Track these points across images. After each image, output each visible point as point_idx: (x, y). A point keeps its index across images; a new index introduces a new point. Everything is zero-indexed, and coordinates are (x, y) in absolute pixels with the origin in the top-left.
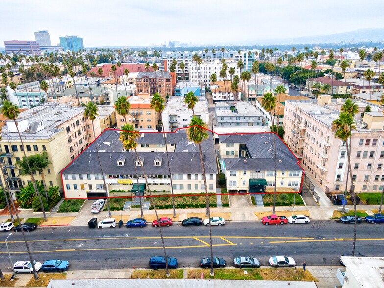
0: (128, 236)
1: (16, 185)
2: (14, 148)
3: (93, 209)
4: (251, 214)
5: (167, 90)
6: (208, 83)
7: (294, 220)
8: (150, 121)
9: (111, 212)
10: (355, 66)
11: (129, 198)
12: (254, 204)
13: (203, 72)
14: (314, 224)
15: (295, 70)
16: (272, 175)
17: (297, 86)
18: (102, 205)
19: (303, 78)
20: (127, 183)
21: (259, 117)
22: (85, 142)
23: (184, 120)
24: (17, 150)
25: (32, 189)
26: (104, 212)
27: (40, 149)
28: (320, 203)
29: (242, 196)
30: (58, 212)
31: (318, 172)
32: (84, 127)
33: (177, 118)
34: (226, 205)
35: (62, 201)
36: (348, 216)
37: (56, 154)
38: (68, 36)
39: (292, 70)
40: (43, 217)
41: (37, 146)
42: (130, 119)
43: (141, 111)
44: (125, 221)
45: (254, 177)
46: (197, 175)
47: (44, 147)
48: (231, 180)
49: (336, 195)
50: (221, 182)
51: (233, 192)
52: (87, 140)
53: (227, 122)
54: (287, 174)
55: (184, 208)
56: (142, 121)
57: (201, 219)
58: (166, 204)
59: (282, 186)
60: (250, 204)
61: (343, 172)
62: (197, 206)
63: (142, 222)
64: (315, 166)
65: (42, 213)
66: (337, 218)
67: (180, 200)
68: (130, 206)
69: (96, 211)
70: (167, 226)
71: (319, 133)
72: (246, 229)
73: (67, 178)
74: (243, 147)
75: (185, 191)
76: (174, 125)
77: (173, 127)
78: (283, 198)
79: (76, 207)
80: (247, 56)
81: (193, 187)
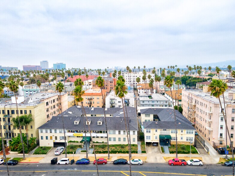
0: (76, 170)
1: (10, 136)
2: (13, 112)
3: (56, 152)
4: (161, 158)
5: (111, 88)
6: (135, 85)
7: (191, 163)
8: (99, 103)
9: (67, 155)
10: (226, 77)
11: (80, 146)
12: (163, 151)
13: (133, 79)
14: (206, 166)
15: (189, 78)
16: (174, 133)
17: (190, 87)
18: (62, 150)
19: (194, 82)
20: (80, 135)
21: (166, 102)
22: (57, 113)
23: (119, 102)
24: (14, 113)
25: (19, 138)
26: (63, 154)
27: (28, 113)
28: (209, 153)
29: (155, 147)
30: (33, 154)
31: (206, 132)
32: (58, 104)
33: (115, 100)
34: (144, 152)
35: (37, 147)
36: (230, 161)
37: (37, 116)
38: (58, 63)
39: (187, 78)
40: (23, 157)
41: (26, 110)
42: (87, 102)
43: (93, 97)
44: (76, 160)
45: (162, 134)
46: (124, 131)
47: (30, 111)
48: (147, 135)
49: (220, 148)
50: (141, 137)
51: (149, 144)
52: (59, 112)
53: (146, 105)
54: (185, 131)
55: (115, 153)
56: (94, 103)
57: (126, 160)
58: (104, 151)
59: (182, 140)
60: (160, 152)
61: (223, 131)
62: (124, 152)
63: (86, 161)
64: (204, 129)
65: (23, 154)
66: (222, 163)
67: (113, 148)
68: (80, 151)
69: (58, 153)
70: (103, 164)
71: (204, 106)
72: (157, 167)
73: (42, 132)
74: (156, 117)
75: (117, 143)
76: (113, 105)
77: (112, 106)
78: (183, 148)
79: (45, 151)
80: (159, 70)
81: (122, 139)
